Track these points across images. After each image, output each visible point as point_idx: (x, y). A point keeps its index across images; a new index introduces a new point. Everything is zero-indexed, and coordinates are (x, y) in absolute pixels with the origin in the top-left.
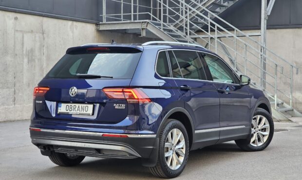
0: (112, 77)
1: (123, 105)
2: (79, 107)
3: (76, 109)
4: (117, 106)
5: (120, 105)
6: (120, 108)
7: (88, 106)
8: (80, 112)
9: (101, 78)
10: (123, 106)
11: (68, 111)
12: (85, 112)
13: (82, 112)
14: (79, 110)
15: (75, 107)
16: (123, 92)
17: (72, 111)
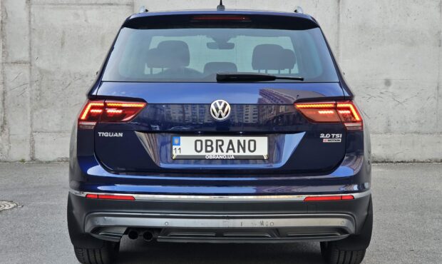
0: (302, 79)
1: (337, 135)
2: (231, 142)
3: (225, 148)
4: (326, 138)
5: (333, 135)
6: (333, 141)
7: (255, 141)
8: (237, 154)
9: (276, 81)
10: (338, 138)
11: (203, 153)
12: (248, 153)
13: (241, 153)
14: (233, 149)
15: (220, 143)
16: (336, 109)
17: (214, 153)
